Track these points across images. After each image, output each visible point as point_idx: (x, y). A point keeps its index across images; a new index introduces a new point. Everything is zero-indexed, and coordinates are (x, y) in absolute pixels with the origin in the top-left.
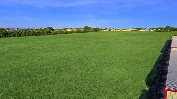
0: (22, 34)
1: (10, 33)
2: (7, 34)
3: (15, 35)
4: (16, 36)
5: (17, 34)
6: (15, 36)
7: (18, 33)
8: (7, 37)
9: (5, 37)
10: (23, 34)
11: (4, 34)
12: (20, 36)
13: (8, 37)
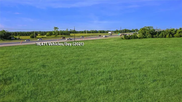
0: (175, 33)
1: (160, 33)
2: (155, 33)
3: (165, 35)
4: (167, 36)
5: (168, 34)
6: (165, 37)
7: (171, 33)
8: (154, 38)
9: (153, 37)
10: (177, 34)
11: (151, 34)
12: (173, 37)
13: (156, 37)
